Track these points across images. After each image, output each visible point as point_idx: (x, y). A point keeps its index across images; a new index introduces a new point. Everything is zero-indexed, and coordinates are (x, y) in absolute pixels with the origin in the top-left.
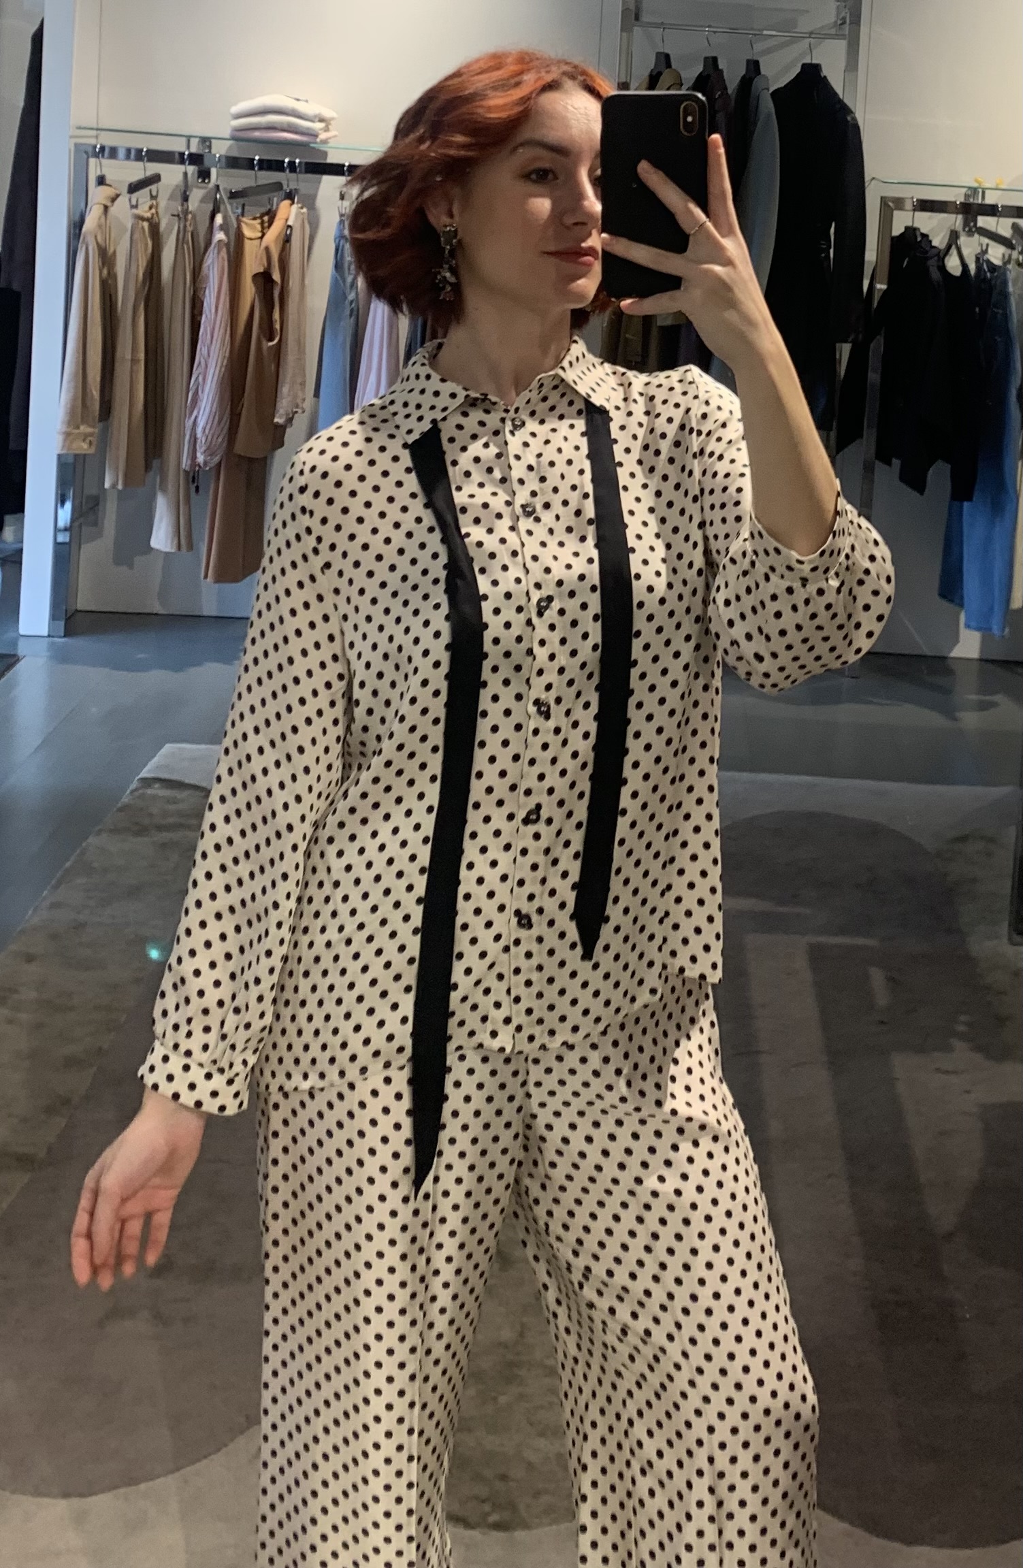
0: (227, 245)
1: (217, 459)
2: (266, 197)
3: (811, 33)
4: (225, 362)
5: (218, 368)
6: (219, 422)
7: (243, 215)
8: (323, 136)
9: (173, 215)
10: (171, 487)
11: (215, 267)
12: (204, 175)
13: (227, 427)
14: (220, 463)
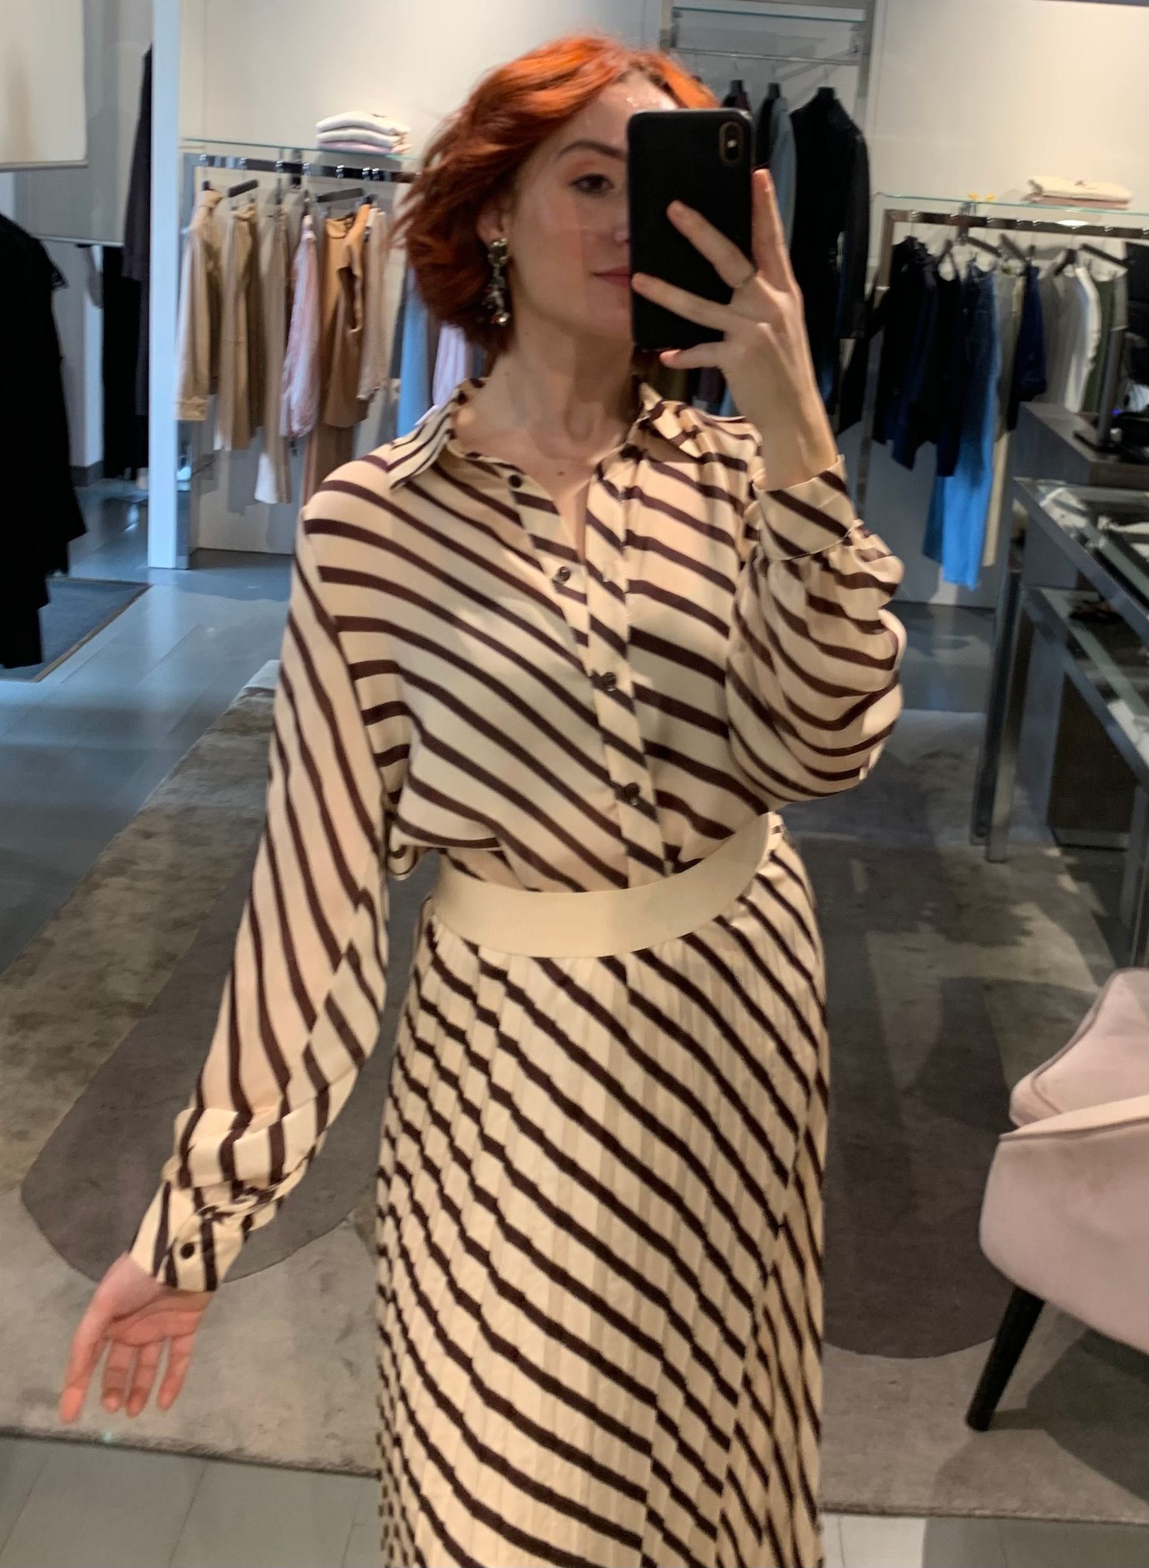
0: (316, 243)
1: (308, 428)
2: (349, 201)
3: (828, 60)
4: (314, 346)
5: (309, 352)
6: (311, 395)
7: (329, 217)
8: (397, 148)
10: (272, 449)
11: (304, 262)
12: (297, 182)
13: (317, 402)
14: (310, 434)
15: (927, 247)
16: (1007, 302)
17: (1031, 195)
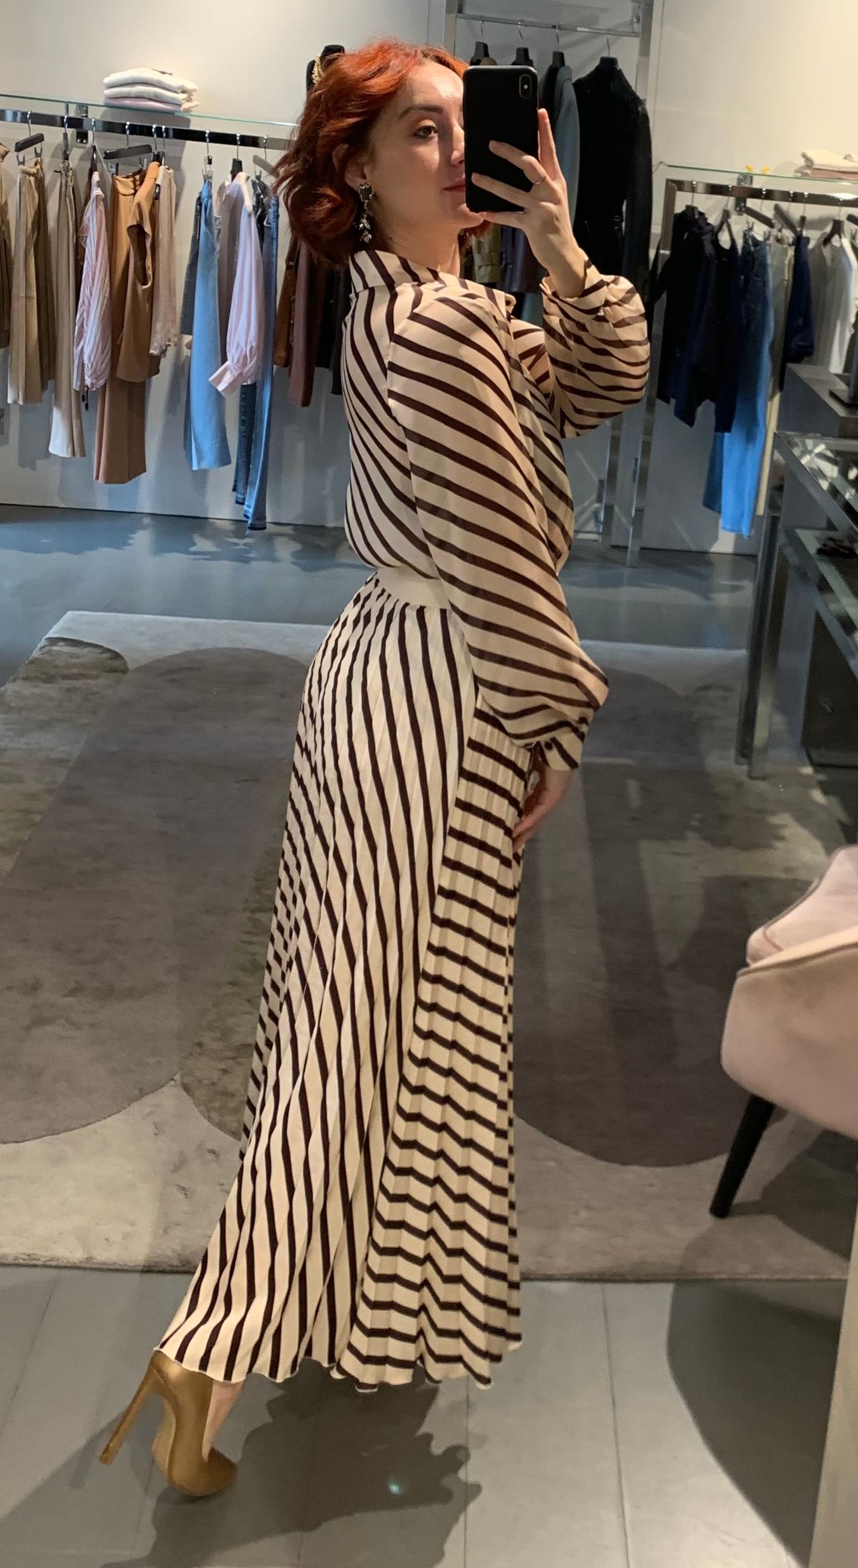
0: (104, 200)
1: (102, 382)
2: (135, 159)
3: (609, 30)
4: (105, 302)
5: (99, 307)
6: (102, 352)
7: (117, 175)
8: (186, 105)
9: (56, 171)
10: (64, 403)
11: (94, 218)
12: (82, 136)
13: (108, 357)
14: (104, 386)
15: (707, 216)
16: (780, 270)
17: (803, 167)
